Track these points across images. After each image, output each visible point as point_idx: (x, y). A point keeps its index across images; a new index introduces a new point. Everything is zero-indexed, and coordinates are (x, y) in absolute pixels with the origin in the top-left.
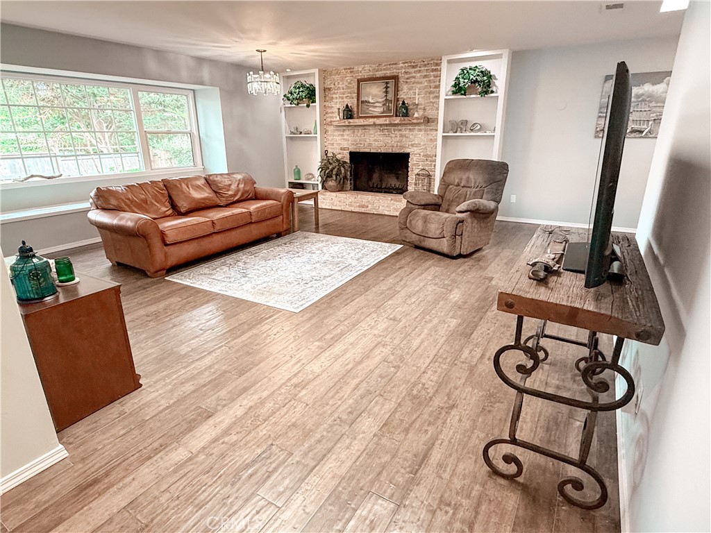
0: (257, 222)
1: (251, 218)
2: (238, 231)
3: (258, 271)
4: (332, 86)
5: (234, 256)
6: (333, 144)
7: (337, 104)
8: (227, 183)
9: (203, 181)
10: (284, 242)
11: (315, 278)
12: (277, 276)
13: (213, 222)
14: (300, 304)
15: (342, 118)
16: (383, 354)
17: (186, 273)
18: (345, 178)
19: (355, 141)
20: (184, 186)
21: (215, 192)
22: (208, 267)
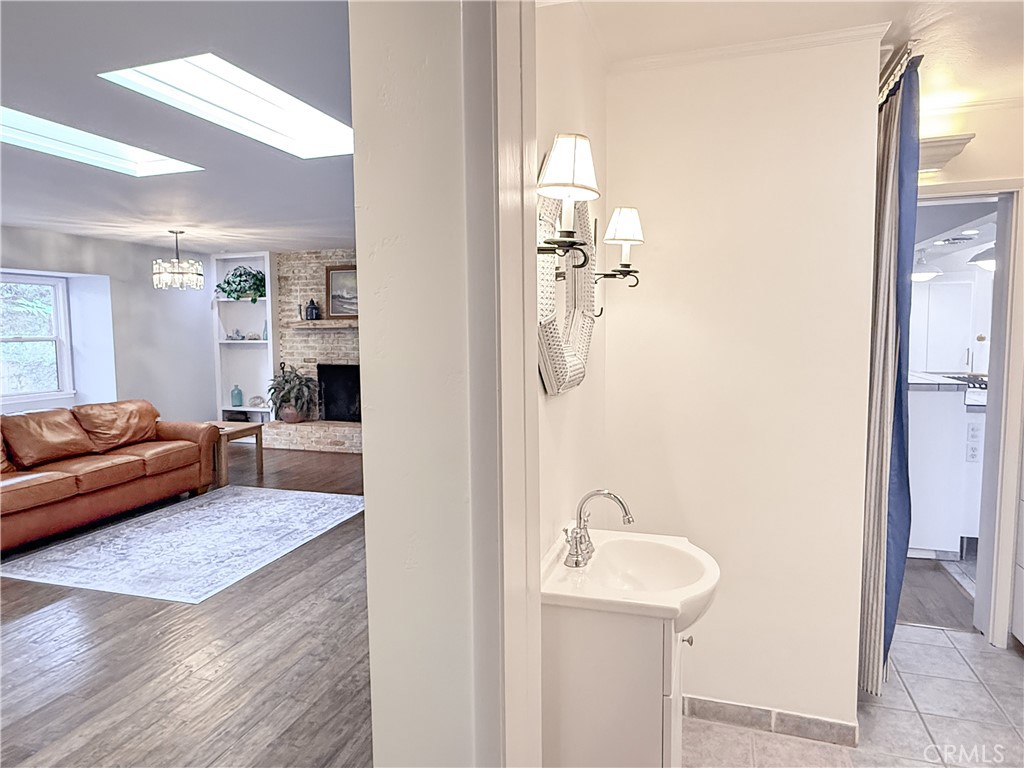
0: (153, 476)
1: (145, 469)
2: (120, 491)
3: (148, 551)
4: (291, 274)
5: (111, 529)
6: (292, 354)
7: (298, 299)
8: (110, 416)
9: (67, 416)
10: (200, 503)
11: (236, 553)
12: (177, 554)
13: (77, 479)
14: (205, 591)
15: (304, 317)
16: (309, 646)
17: (21, 561)
18: (309, 402)
19: (325, 349)
20: (33, 424)
21: (88, 432)
22: (63, 550)
